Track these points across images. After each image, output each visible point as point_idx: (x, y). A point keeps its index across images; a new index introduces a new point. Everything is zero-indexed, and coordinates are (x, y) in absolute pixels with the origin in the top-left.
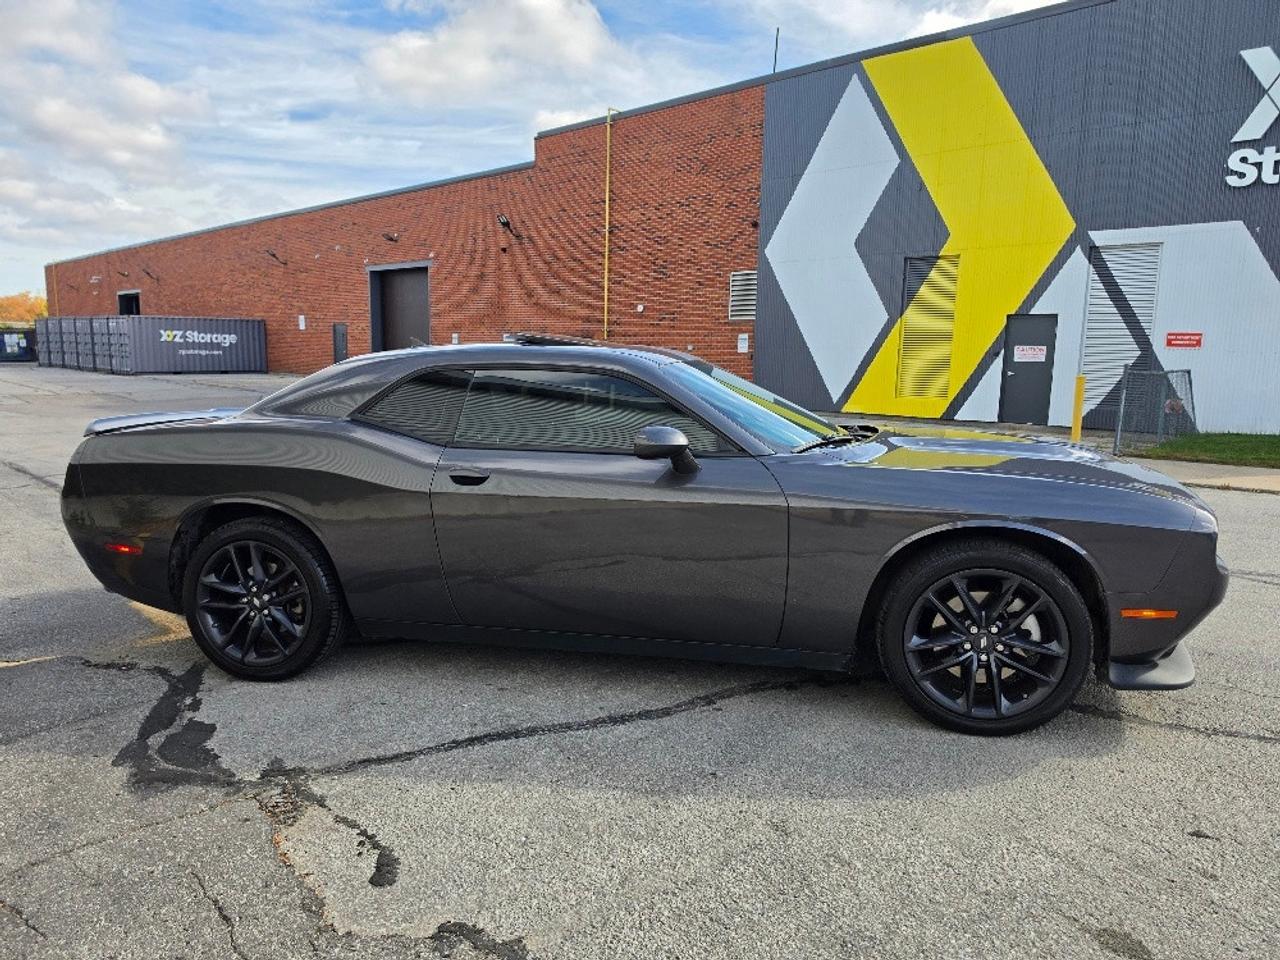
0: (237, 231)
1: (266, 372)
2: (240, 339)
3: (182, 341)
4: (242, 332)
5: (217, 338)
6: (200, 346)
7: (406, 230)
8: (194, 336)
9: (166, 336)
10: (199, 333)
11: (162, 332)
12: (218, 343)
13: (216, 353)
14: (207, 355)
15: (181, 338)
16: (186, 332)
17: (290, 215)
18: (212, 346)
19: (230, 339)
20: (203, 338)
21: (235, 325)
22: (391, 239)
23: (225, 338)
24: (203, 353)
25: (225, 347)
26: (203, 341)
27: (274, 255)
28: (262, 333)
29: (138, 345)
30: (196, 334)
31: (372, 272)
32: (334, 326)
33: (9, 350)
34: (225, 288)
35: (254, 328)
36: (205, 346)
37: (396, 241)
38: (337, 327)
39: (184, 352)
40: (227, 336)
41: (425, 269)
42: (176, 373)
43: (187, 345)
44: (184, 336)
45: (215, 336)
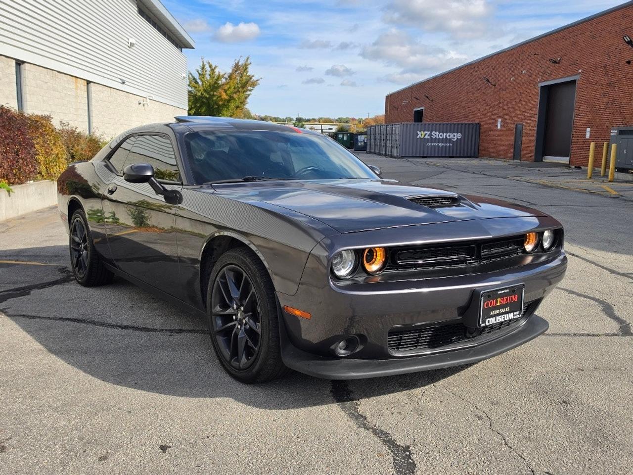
0: (473, 67)
1: (477, 157)
2: (464, 137)
3: (429, 137)
4: (465, 132)
5: (449, 136)
6: (439, 140)
7: (566, 54)
8: (437, 135)
9: (421, 134)
10: (439, 133)
11: (418, 132)
12: (450, 139)
13: (448, 145)
14: (442, 146)
15: (428, 136)
16: (432, 132)
17: (500, 53)
18: (446, 140)
19: (458, 136)
20: (441, 136)
21: (461, 127)
22: (555, 62)
23: (454, 136)
24: (440, 145)
25: (453, 141)
26: (441, 138)
27: (488, 81)
28: (478, 133)
29: (404, 140)
30: (437, 133)
31: (542, 87)
32: (516, 125)
33: (359, 144)
34: (463, 103)
35: (472, 128)
36: (442, 141)
37: (559, 63)
38: (519, 126)
39: (430, 144)
40: (456, 134)
41: (574, 82)
42: (423, 157)
43: (432, 140)
44: (430, 135)
45: (448, 134)
